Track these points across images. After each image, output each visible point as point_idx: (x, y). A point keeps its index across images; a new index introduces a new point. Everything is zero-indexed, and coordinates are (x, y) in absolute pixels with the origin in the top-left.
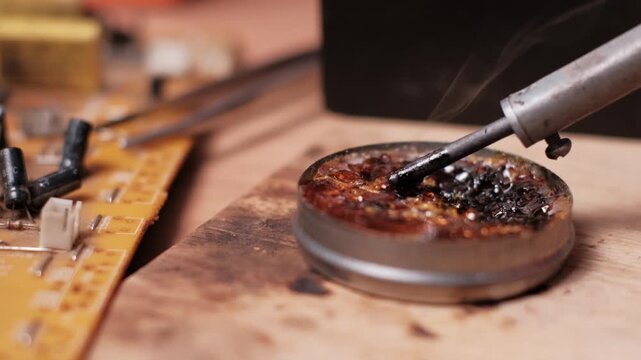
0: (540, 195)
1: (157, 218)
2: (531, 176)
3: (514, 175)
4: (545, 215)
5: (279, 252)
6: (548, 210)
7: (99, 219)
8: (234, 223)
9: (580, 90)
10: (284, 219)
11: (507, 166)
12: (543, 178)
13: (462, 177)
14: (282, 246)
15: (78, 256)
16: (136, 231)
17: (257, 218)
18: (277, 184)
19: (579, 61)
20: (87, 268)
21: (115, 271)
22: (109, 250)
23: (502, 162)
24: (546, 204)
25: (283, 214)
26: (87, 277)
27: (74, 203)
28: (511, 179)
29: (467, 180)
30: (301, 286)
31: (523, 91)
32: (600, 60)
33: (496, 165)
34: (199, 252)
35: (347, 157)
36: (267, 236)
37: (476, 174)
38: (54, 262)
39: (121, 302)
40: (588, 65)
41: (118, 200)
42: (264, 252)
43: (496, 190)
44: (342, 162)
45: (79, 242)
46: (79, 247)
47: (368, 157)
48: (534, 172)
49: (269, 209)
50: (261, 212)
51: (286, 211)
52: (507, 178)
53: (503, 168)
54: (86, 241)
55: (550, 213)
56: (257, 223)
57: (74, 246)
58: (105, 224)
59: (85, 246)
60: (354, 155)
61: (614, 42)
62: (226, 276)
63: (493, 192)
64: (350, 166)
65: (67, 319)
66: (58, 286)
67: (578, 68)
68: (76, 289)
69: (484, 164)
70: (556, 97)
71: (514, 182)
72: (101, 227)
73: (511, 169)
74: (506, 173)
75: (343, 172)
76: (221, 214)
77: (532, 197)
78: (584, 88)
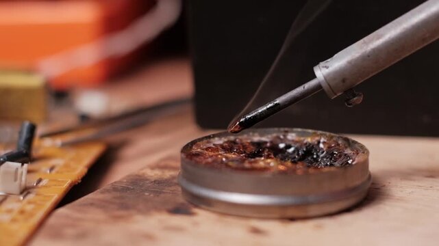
0: (346, 155)
1: (80, 181)
2: (338, 145)
3: (327, 146)
4: (351, 165)
5: (162, 195)
6: (353, 162)
7: (40, 181)
8: (132, 183)
9: (366, 58)
10: (166, 180)
11: (322, 140)
12: (346, 145)
13: (291, 150)
14: (164, 193)
15: (24, 198)
16: (65, 186)
17: (147, 180)
18: (163, 164)
19: (365, 39)
20: (29, 203)
21: (49, 204)
22: (46, 194)
23: (317, 138)
24: (350, 159)
25: (165, 177)
26: (29, 208)
27: (23, 165)
28: (325, 149)
29: (294, 152)
30: (177, 210)
31: (329, 60)
32: (379, 38)
33: (314, 141)
34: (107, 196)
35: (212, 140)
36: (154, 188)
37: (301, 147)
38: (8, 200)
39: (52, 220)
40: (371, 41)
41: (54, 172)
42: (152, 195)
43: (315, 156)
44: (208, 142)
45: (25, 191)
46: (25, 193)
47: (226, 140)
48: (340, 142)
49: (155, 175)
50: (151, 176)
51: (168, 176)
52: (322, 149)
53: (319, 142)
54: (30, 190)
55: (354, 163)
56: (148, 182)
57: (21, 193)
58: (44, 183)
59: (29, 193)
60: (216, 139)
61: (388, 26)
62: (125, 207)
63: (313, 158)
64: (214, 145)
65: (15, 227)
66: (9, 211)
67: (365, 43)
68: (22, 212)
69: (305, 142)
70: (350, 63)
71: (326, 150)
72: (41, 184)
73: (324, 143)
74: (321, 146)
75: (210, 148)
76: (124, 179)
77: (340, 156)
78: (369, 56)
